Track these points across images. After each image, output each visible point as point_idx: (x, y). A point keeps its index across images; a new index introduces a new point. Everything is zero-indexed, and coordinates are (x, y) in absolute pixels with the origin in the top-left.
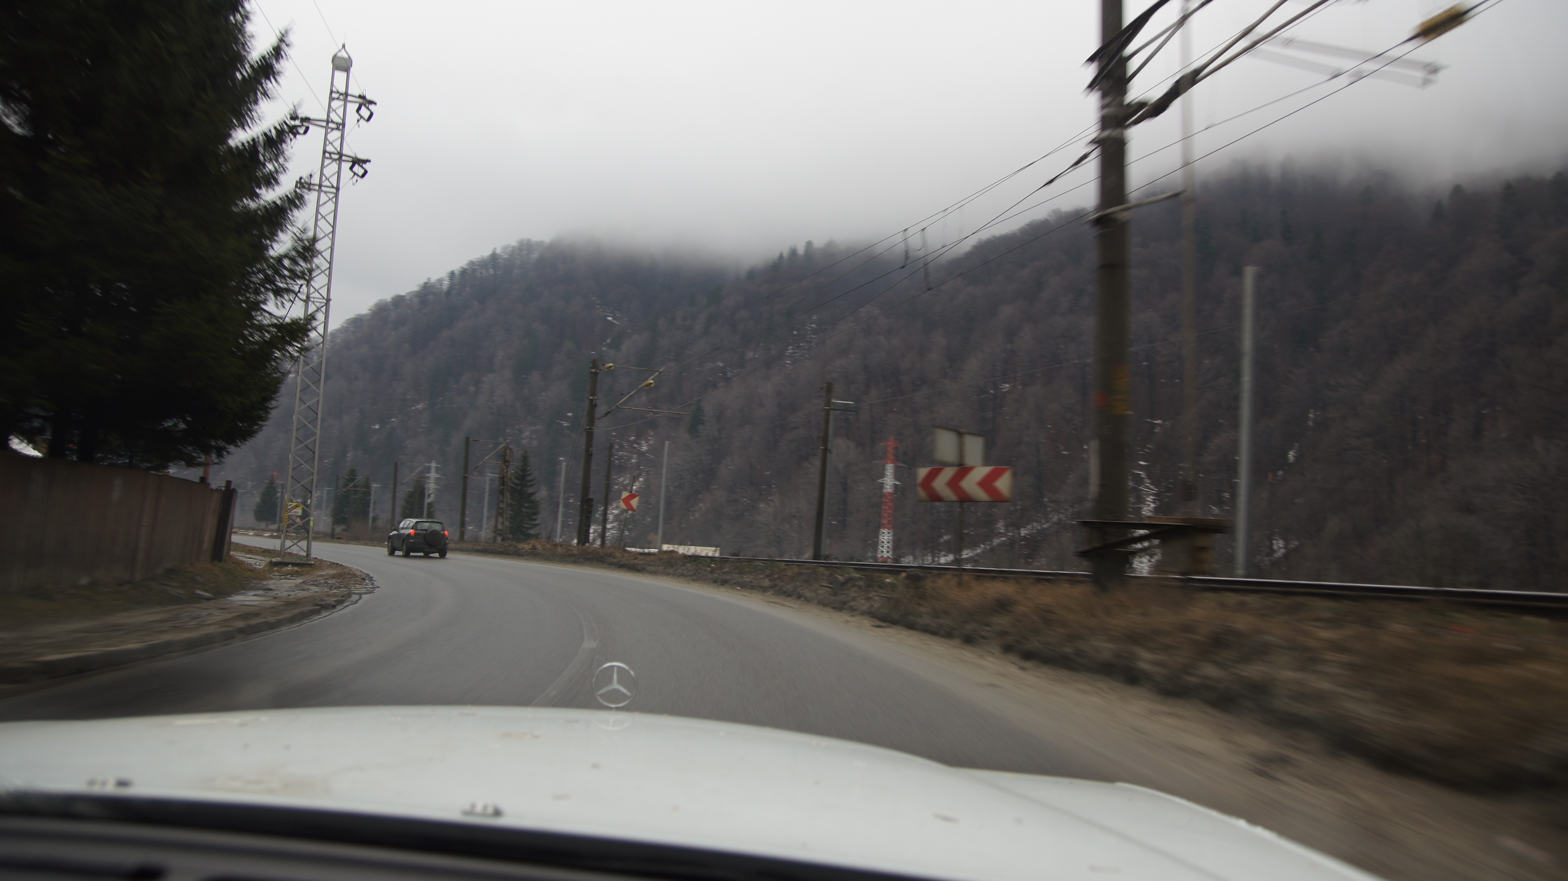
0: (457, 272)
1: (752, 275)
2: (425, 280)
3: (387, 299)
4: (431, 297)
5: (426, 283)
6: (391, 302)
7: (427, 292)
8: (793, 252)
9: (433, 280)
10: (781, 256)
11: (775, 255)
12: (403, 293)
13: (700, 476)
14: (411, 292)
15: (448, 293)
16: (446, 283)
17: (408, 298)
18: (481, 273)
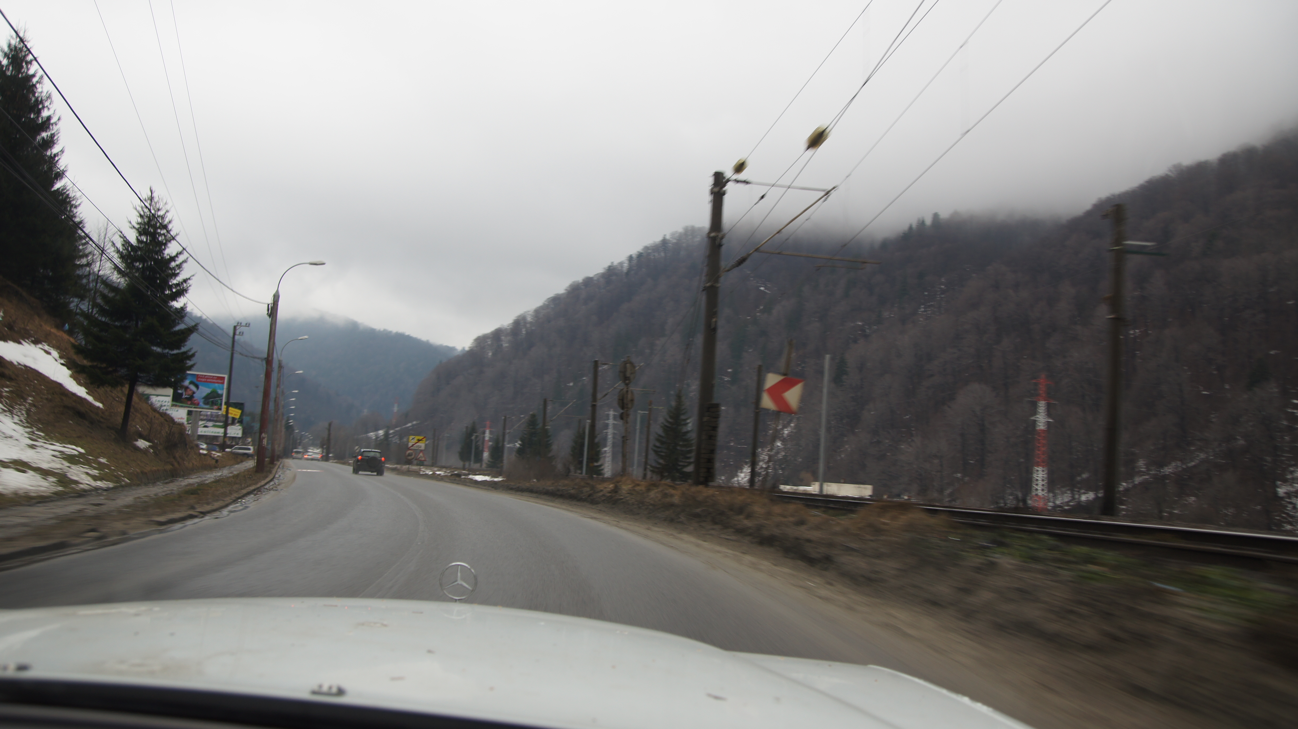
0: (634, 256)
1: (885, 245)
2: (609, 264)
3: (578, 281)
4: (614, 278)
5: (610, 267)
6: (582, 283)
7: (611, 273)
8: (922, 223)
9: (616, 263)
10: (911, 228)
11: (905, 227)
12: (591, 275)
13: (844, 421)
14: (598, 274)
15: (627, 273)
16: (626, 265)
17: (595, 279)
18: (654, 256)
